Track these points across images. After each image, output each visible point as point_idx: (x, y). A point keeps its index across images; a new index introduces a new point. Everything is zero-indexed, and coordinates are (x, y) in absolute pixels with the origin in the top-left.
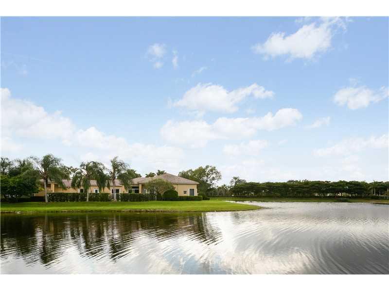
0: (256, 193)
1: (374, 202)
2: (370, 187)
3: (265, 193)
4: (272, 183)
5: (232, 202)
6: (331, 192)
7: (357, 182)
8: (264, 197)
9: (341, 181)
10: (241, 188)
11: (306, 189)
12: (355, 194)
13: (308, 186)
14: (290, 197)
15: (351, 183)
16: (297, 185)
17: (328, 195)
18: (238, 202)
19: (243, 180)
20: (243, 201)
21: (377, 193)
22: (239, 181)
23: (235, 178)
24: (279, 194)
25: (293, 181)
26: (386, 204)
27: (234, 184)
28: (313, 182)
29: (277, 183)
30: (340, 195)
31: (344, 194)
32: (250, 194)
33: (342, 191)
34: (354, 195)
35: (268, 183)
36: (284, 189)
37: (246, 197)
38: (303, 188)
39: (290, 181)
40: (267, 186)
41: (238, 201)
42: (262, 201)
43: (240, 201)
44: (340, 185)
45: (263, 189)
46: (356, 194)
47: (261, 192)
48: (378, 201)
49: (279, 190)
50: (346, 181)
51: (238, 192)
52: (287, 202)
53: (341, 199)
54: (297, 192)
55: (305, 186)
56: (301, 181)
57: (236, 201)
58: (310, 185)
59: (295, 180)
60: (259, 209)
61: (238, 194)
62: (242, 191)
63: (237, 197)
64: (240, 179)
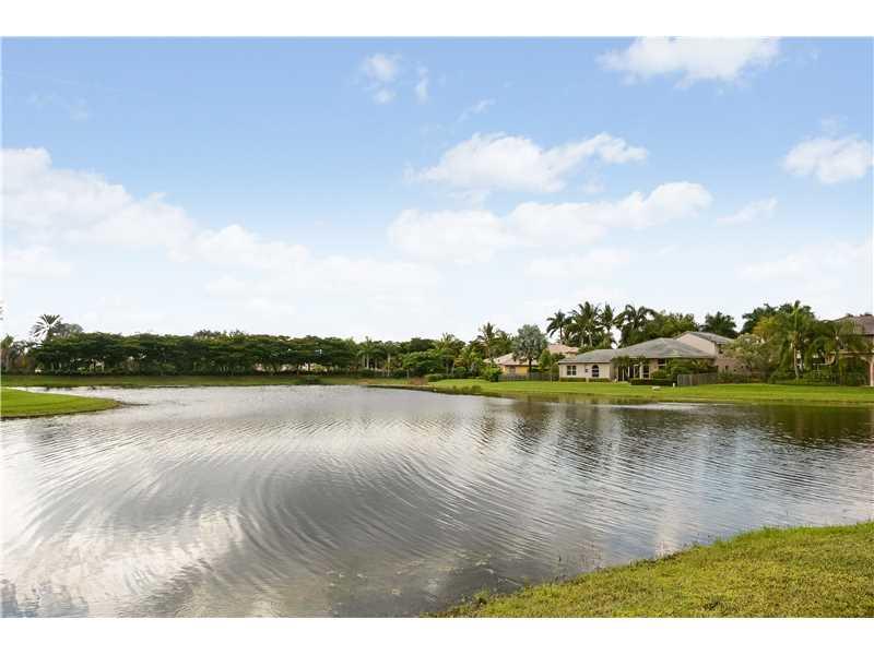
0: (109, 363)
1: (366, 383)
2: (360, 352)
3: (137, 365)
4: (157, 338)
5: (33, 390)
6: (289, 363)
7: (339, 340)
8: (132, 374)
9: (309, 337)
10: (67, 349)
11: (239, 355)
12: (333, 365)
13: (241, 347)
14: (201, 374)
15: (327, 342)
16: (219, 344)
17: (284, 368)
18: (53, 391)
19: (74, 326)
20: (69, 387)
21: (372, 364)
22: (60, 327)
23: (50, 320)
24: (171, 367)
25: (207, 334)
26: (386, 387)
27: (43, 337)
28: (253, 337)
29: (168, 338)
30: (305, 368)
31: (314, 367)
32: (92, 366)
33: (310, 360)
34: (332, 368)
35: (145, 337)
36: (185, 353)
37: (78, 375)
38: (233, 351)
39: (201, 334)
40: (142, 344)
41: (52, 386)
42: (124, 387)
43: (59, 387)
44: (307, 347)
45: (133, 352)
46: (337, 367)
47: (124, 360)
48: (371, 381)
49: (174, 355)
50: (319, 336)
51: (56, 360)
52: (192, 386)
53: (308, 377)
54: (218, 362)
55: (235, 347)
56: (228, 335)
57: (48, 387)
58: (247, 344)
59: (213, 331)
60: (113, 408)
61: (56, 367)
62: (68, 359)
63: (53, 374)
64: (62, 322)
